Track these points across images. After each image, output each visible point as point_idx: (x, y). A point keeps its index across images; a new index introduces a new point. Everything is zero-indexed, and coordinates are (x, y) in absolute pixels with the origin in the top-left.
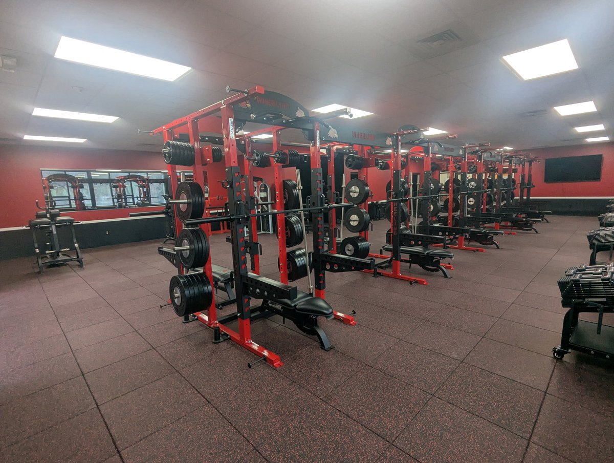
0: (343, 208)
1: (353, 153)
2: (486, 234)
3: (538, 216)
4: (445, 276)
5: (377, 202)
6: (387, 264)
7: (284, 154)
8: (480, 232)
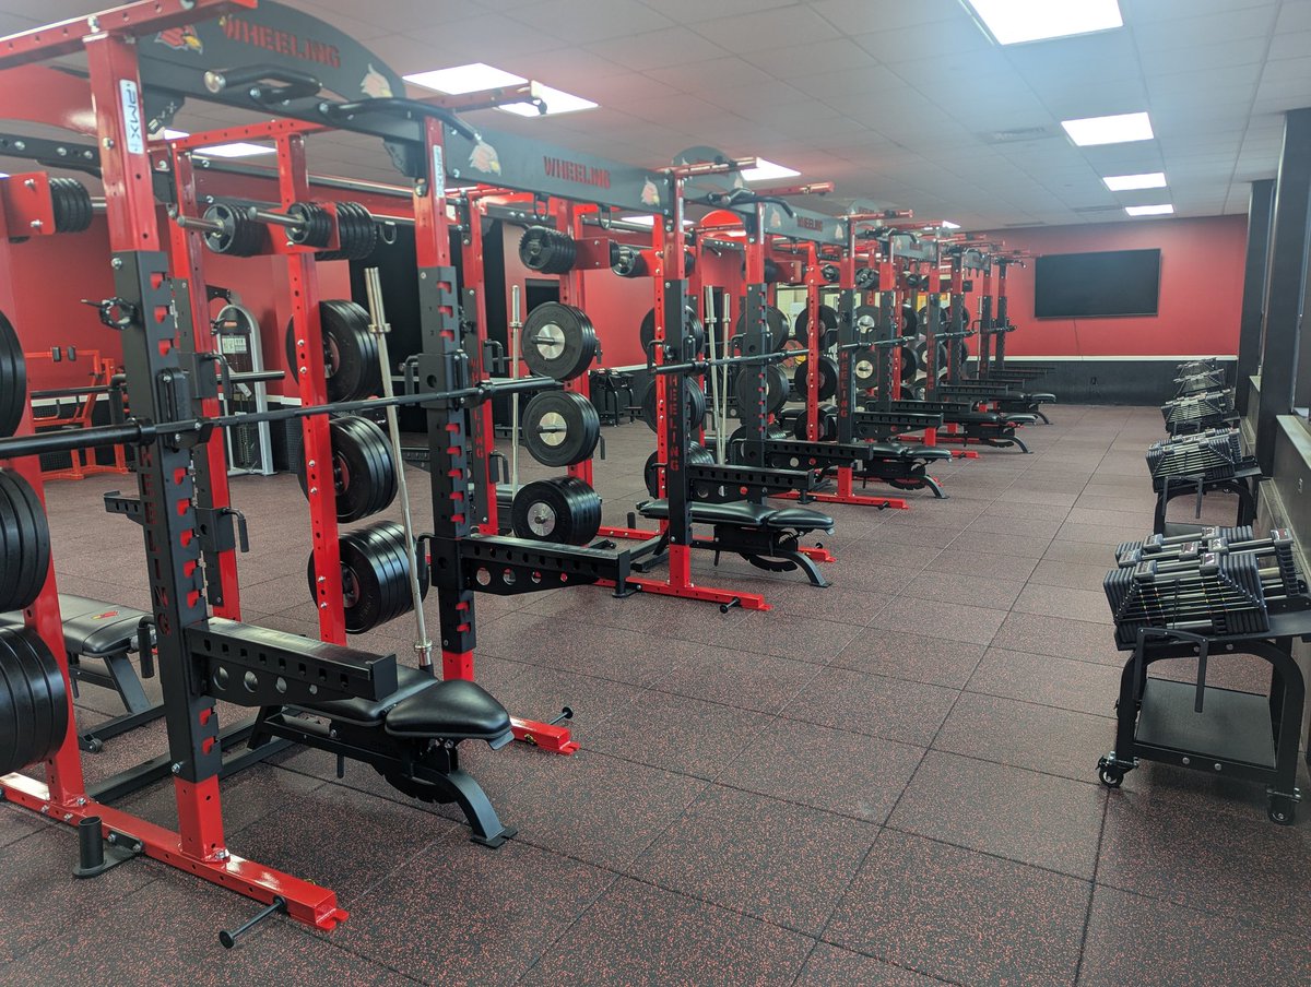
0: (515, 396)
1: (539, 222)
2: (907, 460)
3: (1024, 406)
4: (814, 581)
5: (608, 372)
6: (650, 556)
7: (323, 215)
8: (892, 455)
